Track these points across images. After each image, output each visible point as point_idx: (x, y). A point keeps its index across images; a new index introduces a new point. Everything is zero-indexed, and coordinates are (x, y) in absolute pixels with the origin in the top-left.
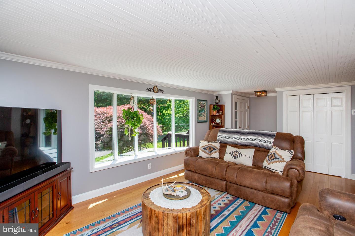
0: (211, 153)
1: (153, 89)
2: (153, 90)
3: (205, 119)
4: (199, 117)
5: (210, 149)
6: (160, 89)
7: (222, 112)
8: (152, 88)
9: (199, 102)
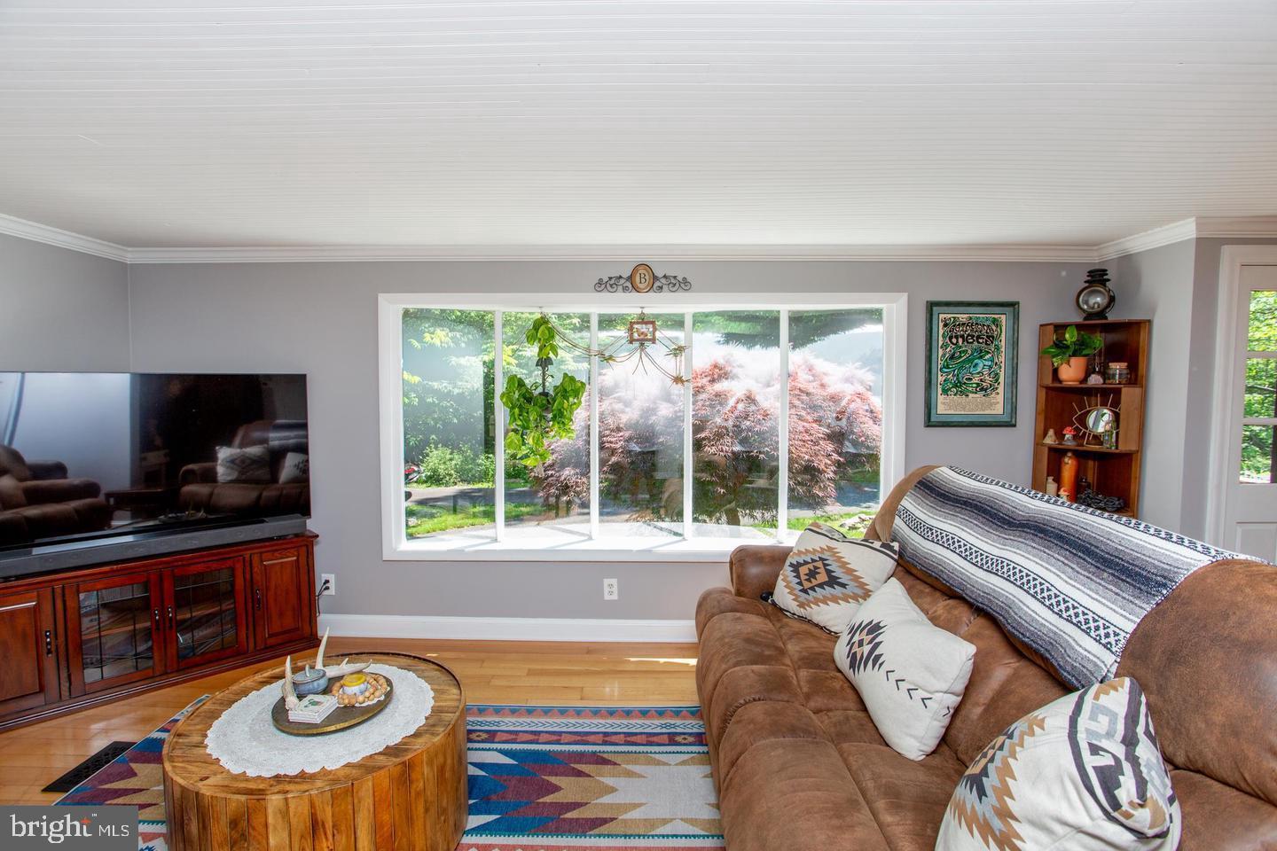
0: (810, 598)
1: (630, 278)
2: (629, 284)
3: (999, 410)
4: (941, 398)
5: (812, 574)
6: (665, 276)
7: (1124, 365)
8: (626, 274)
9: (942, 316)
